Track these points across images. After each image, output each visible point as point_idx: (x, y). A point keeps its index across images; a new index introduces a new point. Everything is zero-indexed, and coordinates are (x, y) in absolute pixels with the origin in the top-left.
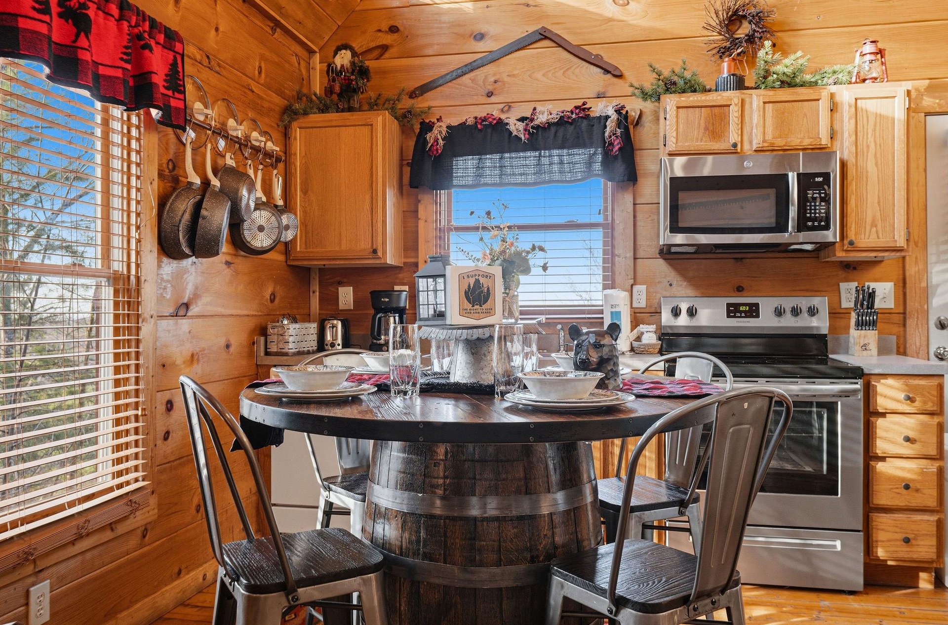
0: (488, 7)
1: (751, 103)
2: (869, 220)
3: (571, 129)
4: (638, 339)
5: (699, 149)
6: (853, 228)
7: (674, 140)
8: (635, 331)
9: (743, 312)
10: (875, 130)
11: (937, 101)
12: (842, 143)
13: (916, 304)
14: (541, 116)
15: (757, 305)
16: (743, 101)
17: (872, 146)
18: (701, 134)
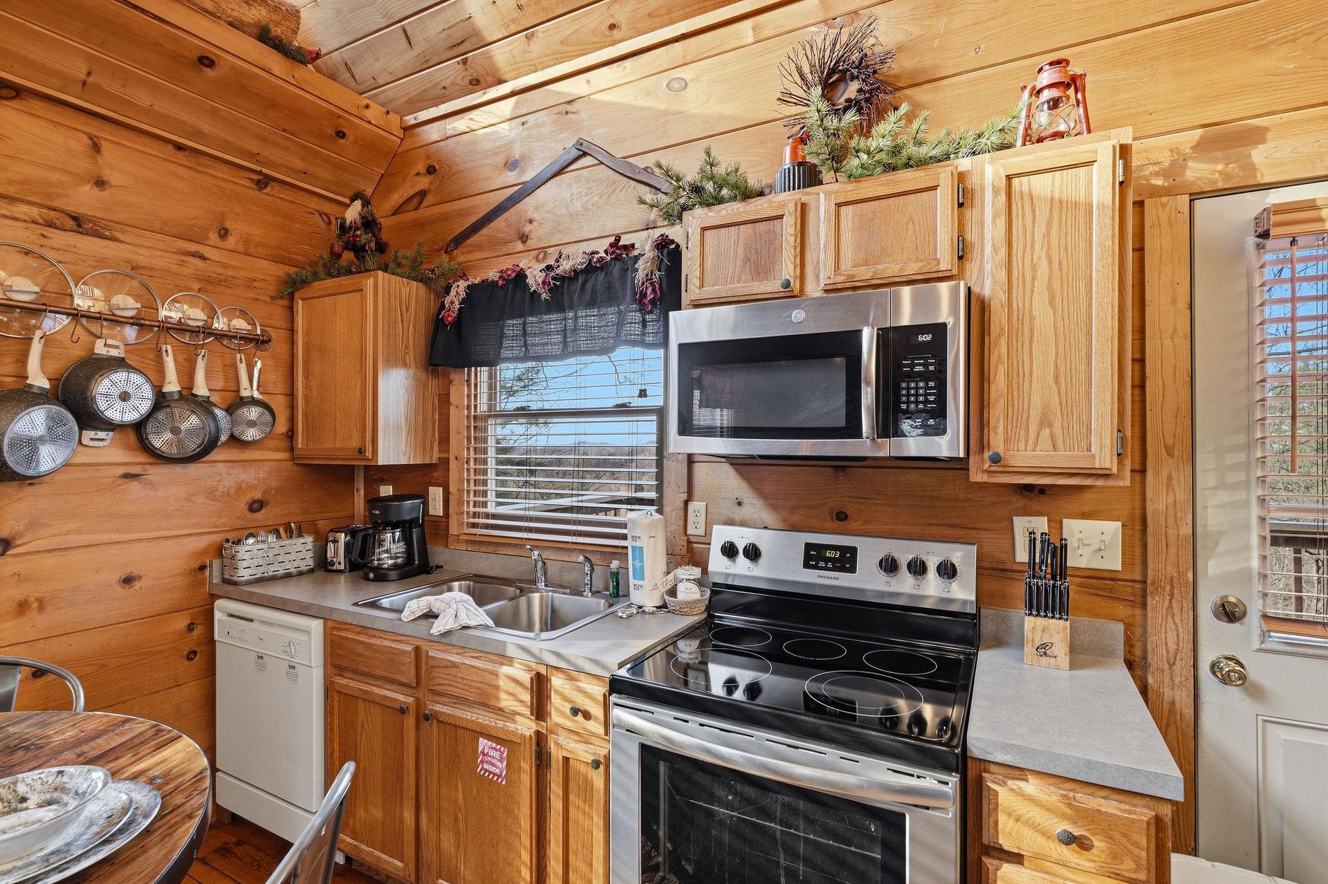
0: (523, 124)
1: (818, 208)
2: (1035, 414)
3: (601, 276)
4: (673, 592)
5: (734, 294)
6: (1001, 430)
7: (697, 282)
8: (671, 576)
9: (830, 560)
10: (1048, 234)
11: (1220, 167)
12: (981, 269)
13: (1169, 568)
14: (564, 263)
15: (853, 551)
16: (804, 207)
17: (1043, 265)
18: (738, 269)
